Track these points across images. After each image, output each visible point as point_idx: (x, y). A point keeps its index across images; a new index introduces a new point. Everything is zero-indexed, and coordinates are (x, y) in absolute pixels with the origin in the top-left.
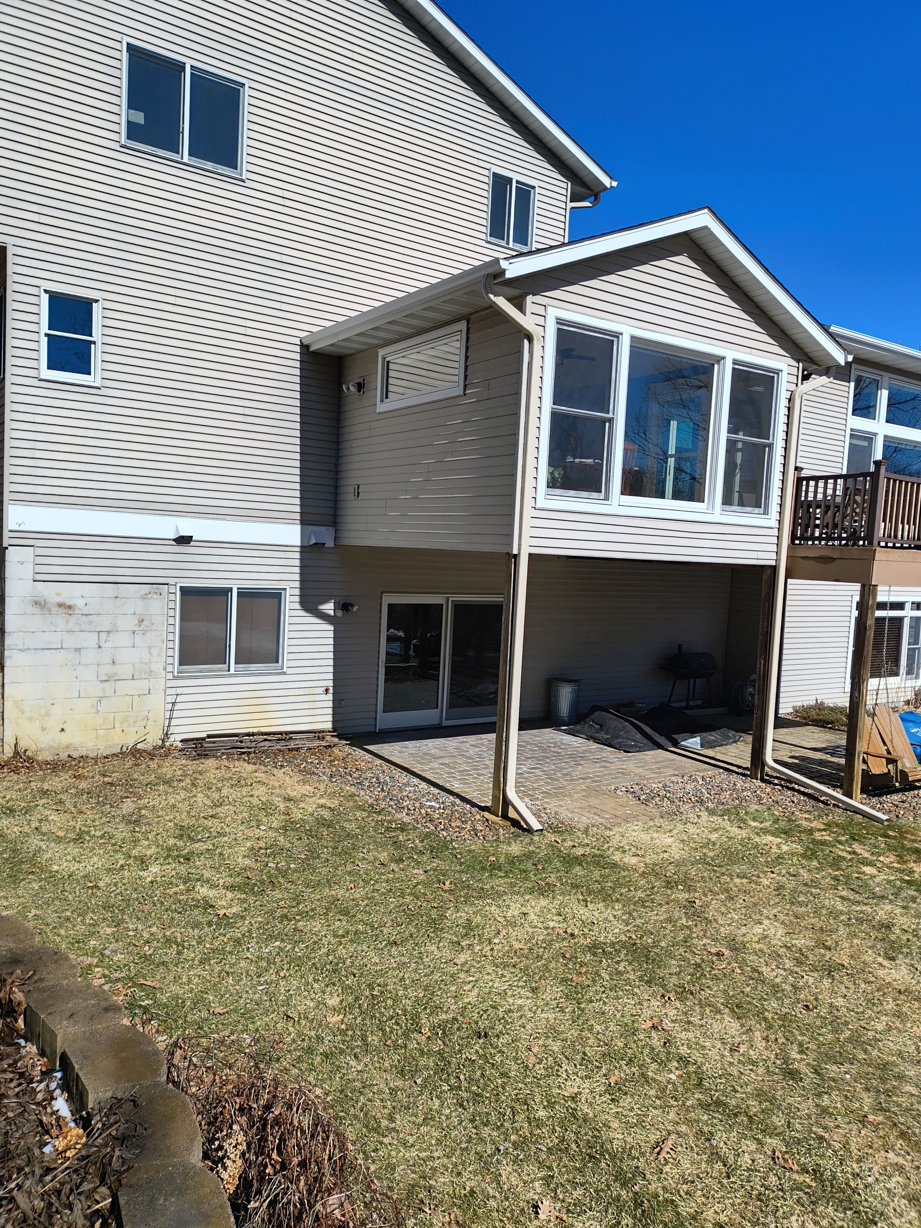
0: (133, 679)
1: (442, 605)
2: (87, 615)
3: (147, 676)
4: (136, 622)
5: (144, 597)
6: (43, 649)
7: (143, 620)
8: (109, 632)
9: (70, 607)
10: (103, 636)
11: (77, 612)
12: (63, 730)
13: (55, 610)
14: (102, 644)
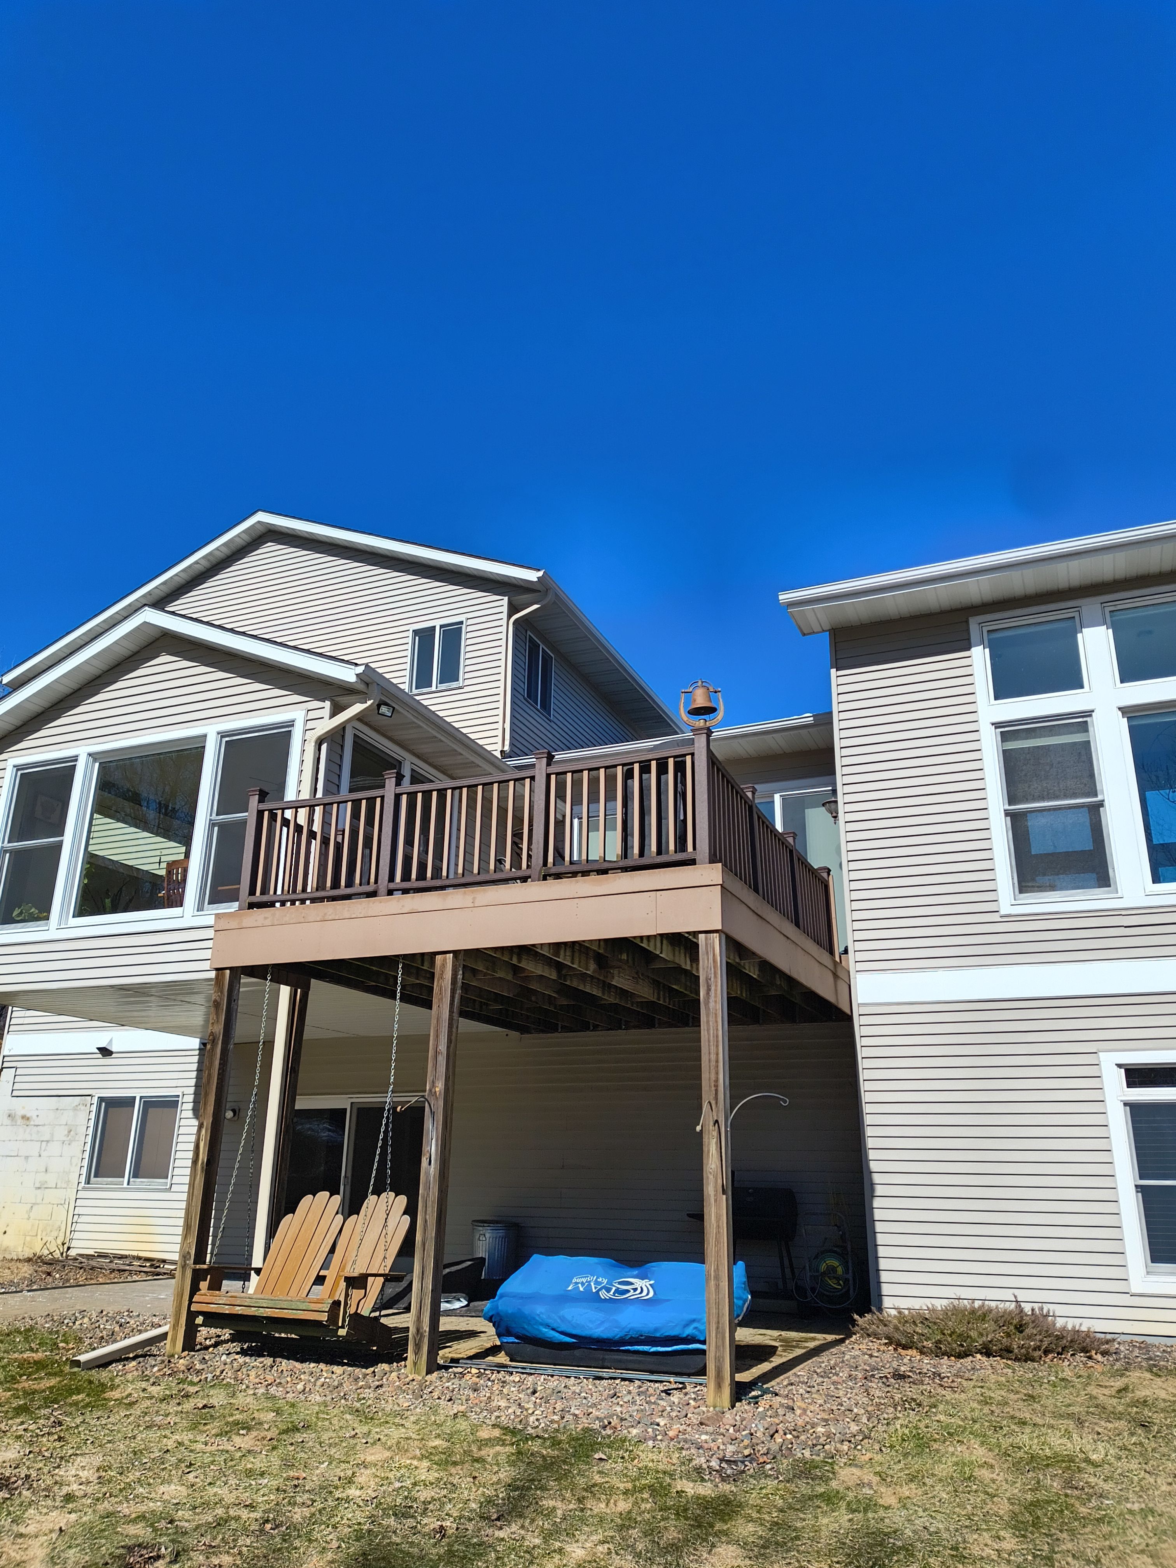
0: (56, 1188)
1: (346, 1109)
2: (37, 1126)
3: (65, 1186)
4: (66, 1132)
5: (75, 1109)
6: (7, 1156)
7: (71, 1131)
8: (48, 1141)
9: (28, 1119)
10: (44, 1144)
11: (32, 1123)
12: (5, 1233)
13: (19, 1121)
14: (43, 1154)
